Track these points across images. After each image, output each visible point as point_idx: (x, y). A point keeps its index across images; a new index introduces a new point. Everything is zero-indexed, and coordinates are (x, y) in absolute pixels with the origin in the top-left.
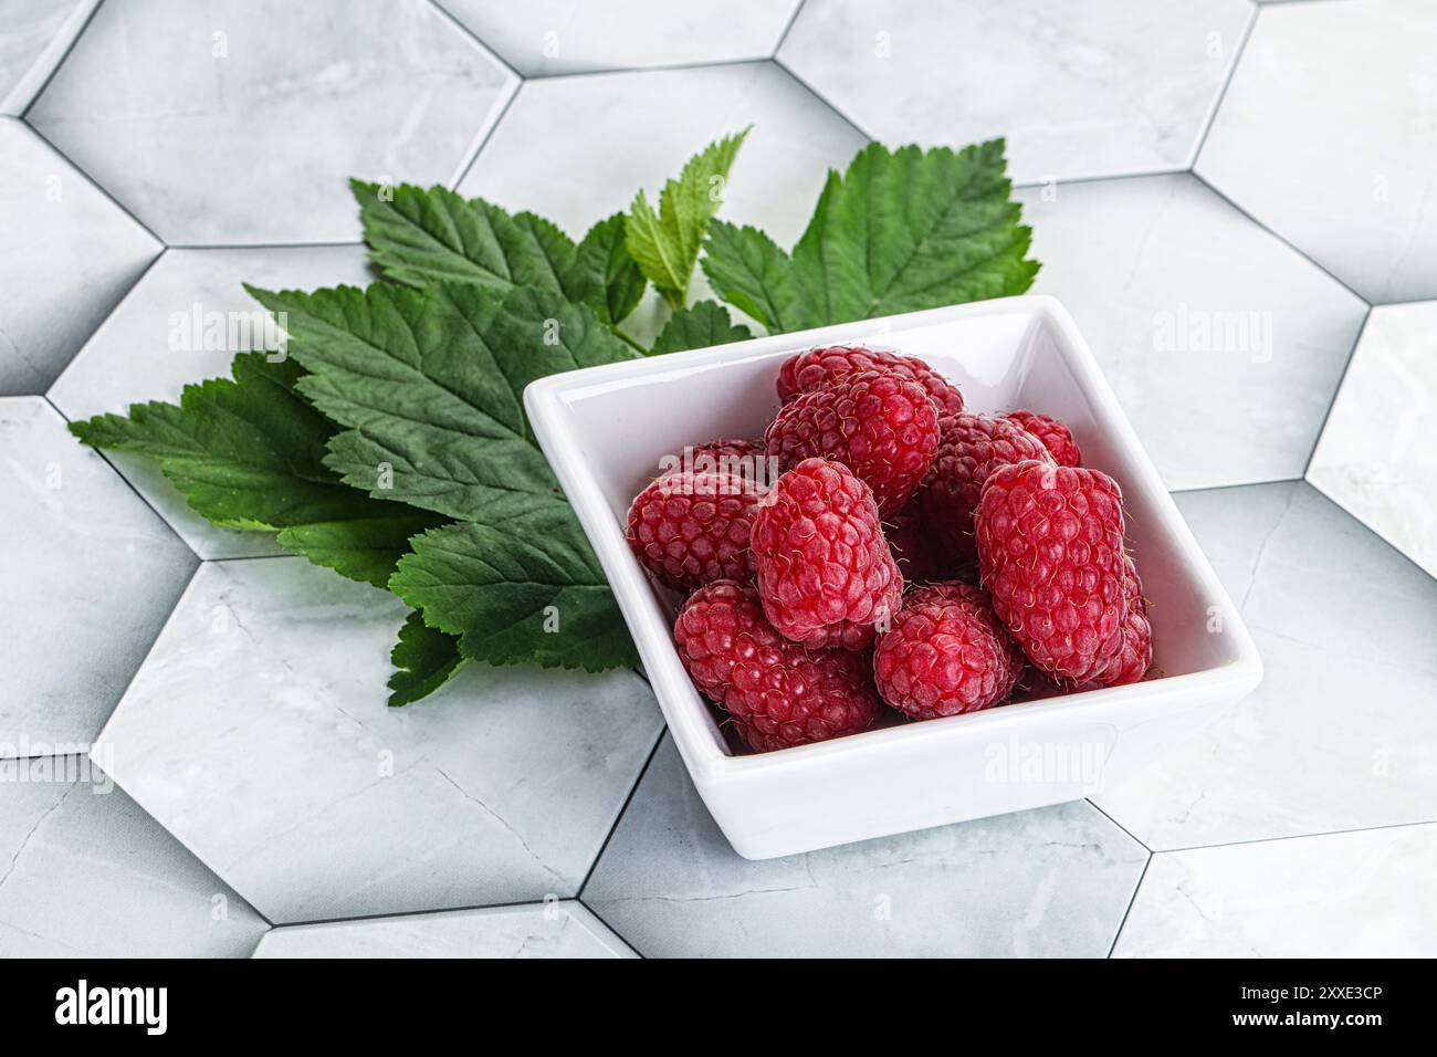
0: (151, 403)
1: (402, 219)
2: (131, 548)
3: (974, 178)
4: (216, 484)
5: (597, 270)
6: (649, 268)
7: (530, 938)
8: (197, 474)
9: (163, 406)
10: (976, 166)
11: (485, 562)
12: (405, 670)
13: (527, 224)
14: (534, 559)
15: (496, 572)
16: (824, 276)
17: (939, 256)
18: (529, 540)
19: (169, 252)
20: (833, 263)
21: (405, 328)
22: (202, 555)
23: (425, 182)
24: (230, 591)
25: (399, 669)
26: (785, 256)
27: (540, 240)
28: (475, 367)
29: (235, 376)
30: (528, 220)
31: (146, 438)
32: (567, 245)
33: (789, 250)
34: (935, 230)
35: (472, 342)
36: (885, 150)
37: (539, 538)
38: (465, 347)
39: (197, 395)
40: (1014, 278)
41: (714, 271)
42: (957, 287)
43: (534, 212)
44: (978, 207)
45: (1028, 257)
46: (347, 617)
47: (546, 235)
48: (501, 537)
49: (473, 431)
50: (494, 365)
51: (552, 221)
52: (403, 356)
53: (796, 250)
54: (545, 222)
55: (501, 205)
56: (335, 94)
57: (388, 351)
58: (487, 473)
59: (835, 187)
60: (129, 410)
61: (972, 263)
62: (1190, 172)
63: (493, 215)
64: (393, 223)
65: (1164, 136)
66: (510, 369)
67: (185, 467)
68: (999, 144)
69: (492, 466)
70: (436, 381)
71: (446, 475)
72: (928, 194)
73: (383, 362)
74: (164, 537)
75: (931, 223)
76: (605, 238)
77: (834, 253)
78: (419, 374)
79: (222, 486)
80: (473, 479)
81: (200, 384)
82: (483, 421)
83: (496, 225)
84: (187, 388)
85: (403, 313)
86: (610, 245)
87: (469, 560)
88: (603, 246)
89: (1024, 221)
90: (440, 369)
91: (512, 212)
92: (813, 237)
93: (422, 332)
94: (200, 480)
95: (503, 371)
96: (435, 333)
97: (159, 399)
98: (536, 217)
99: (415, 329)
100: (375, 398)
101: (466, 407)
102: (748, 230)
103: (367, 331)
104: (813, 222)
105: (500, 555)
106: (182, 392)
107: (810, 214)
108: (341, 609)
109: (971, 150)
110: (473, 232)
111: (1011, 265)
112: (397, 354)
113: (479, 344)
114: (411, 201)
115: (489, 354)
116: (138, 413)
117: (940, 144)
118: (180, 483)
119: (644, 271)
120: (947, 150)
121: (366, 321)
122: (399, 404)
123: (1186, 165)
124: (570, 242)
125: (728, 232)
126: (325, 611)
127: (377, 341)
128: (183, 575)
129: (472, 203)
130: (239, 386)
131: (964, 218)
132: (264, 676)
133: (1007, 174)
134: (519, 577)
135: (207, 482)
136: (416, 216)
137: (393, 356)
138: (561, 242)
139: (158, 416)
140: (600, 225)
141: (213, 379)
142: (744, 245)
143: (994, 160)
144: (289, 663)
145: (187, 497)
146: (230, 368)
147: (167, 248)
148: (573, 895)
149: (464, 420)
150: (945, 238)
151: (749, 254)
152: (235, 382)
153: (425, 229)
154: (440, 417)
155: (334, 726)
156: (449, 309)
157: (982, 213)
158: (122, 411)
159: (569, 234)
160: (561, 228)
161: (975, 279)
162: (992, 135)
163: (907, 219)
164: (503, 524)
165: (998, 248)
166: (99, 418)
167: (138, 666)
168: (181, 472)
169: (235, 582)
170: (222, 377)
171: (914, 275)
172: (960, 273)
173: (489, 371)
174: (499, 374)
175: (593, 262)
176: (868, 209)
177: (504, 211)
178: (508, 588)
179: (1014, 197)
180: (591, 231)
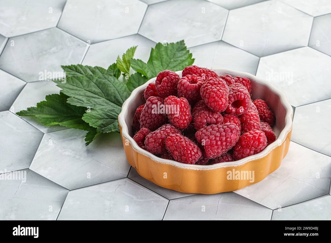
0: (31, 107)
1: (72, 71)
2: (30, 133)
3: (179, 47)
4: (46, 119)
5: (111, 73)
6: (121, 69)
7: (119, 185)
8: (42, 117)
9: (33, 107)
10: (179, 45)
11: (100, 115)
12: (88, 141)
13: (96, 68)
14: (109, 115)
15: (102, 117)
16: (154, 67)
17: (175, 61)
18: (108, 112)
19: (28, 83)
20: (155, 65)
21: (79, 83)
22: (44, 133)
23: (76, 64)
24: (51, 138)
25: (87, 142)
26: (146, 64)
27: (99, 70)
28: (94, 88)
29: (46, 100)
30: (97, 68)
31: (31, 113)
32: (104, 70)
33: (146, 63)
34: (173, 57)
35: (92, 84)
36: (161, 44)
37: (110, 112)
38: (91, 84)
39: (39, 104)
40: (190, 62)
41: (134, 67)
42: (180, 66)
43: (97, 66)
44: (181, 52)
45: (192, 58)
46: (74, 139)
47: (101, 70)
48: (102, 112)
49: (95, 97)
50: (97, 87)
51: (101, 67)
52: (79, 87)
53: (148, 62)
54: (100, 67)
55: (91, 66)
56: (54, 53)
57: (76, 86)
58: (98, 103)
59: (153, 51)
60: (27, 109)
61: (182, 61)
62: (221, 40)
63: (90, 68)
64: (71, 72)
65: (215, 35)
66: (100, 87)
67: (39, 116)
68: (183, 41)
69: (99, 102)
70: (86, 90)
71: (90, 103)
72: (171, 51)
73: (75, 88)
74: (36, 130)
75: (172, 56)
76: (112, 68)
77: (155, 63)
78: (83, 90)
79: (47, 119)
80: (96, 104)
81: (40, 102)
82: (97, 96)
83: (91, 69)
84: (37, 103)
85: (78, 80)
86: (113, 69)
87: (97, 115)
88: (112, 69)
89: (190, 52)
90: (87, 88)
91: (93, 67)
92: (150, 60)
93: (83, 83)
94: (43, 118)
95: (99, 88)
96: (85, 83)
97: (32, 106)
98: (98, 67)
99: (81, 82)
100: (75, 93)
101: (93, 94)
102: (138, 60)
103: (72, 84)
104: (150, 57)
105: (103, 115)
106: (37, 104)
107: (149, 56)
108: (73, 138)
109: (178, 43)
110: (86, 71)
111: (189, 60)
112: (78, 86)
113: (94, 84)
114: (73, 67)
115: (96, 85)
116: (29, 109)
117: (172, 42)
118: (39, 119)
119: (120, 70)
120: (173, 43)
121: (71, 82)
122: (80, 94)
123: (220, 39)
124: (105, 70)
125: (134, 60)
126: (70, 138)
127: (74, 85)
128: (41, 136)
129: (85, 66)
130: (47, 102)
131: (179, 54)
132: (60, 151)
133: (186, 45)
134: (107, 118)
135: (44, 118)
136: (75, 70)
137: (77, 87)
138: (103, 70)
139: (33, 109)
140: (111, 66)
141: (42, 101)
142: (138, 62)
143: (183, 44)
144: (65, 148)
145: (41, 121)
146: (45, 99)
147: (27, 83)
148: (126, 177)
149: (93, 96)
150: (176, 58)
151: (139, 64)
152: (46, 101)
153: (77, 72)
154: (88, 95)
155: (75, 157)
156: (87, 79)
157: (182, 53)
158: (26, 109)
159: (105, 68)
160: (103, 68)
161: (183, 64)
162: (181, 40)
163: (168, 56)
164: (103, 110)
165: (186, 58)
166: (21, 111)
167: (36, 153)
168: (39, 117)
169: (51, 136)
170: (44, 100)
171: (171, 65)
172: (180, 63)
173: (96, 88)
174: (98, 88)
175: (110, 72)
176: (160, 55)
177: (92, 67)
178: (105, 120)
179: (187, 49)
180: (109, 67)
